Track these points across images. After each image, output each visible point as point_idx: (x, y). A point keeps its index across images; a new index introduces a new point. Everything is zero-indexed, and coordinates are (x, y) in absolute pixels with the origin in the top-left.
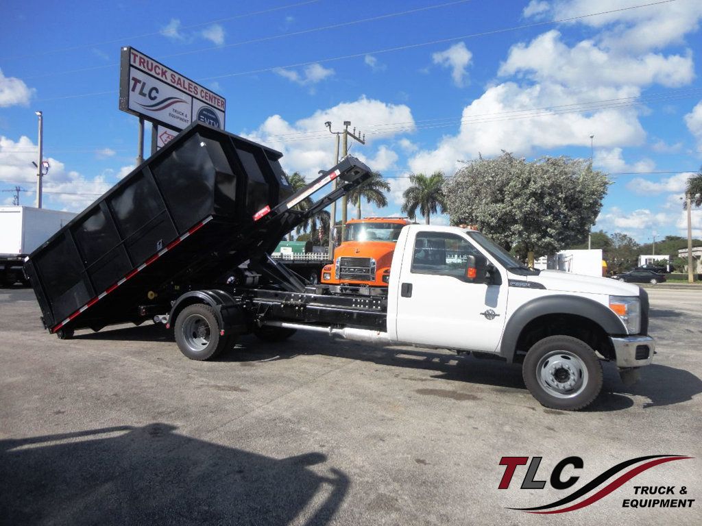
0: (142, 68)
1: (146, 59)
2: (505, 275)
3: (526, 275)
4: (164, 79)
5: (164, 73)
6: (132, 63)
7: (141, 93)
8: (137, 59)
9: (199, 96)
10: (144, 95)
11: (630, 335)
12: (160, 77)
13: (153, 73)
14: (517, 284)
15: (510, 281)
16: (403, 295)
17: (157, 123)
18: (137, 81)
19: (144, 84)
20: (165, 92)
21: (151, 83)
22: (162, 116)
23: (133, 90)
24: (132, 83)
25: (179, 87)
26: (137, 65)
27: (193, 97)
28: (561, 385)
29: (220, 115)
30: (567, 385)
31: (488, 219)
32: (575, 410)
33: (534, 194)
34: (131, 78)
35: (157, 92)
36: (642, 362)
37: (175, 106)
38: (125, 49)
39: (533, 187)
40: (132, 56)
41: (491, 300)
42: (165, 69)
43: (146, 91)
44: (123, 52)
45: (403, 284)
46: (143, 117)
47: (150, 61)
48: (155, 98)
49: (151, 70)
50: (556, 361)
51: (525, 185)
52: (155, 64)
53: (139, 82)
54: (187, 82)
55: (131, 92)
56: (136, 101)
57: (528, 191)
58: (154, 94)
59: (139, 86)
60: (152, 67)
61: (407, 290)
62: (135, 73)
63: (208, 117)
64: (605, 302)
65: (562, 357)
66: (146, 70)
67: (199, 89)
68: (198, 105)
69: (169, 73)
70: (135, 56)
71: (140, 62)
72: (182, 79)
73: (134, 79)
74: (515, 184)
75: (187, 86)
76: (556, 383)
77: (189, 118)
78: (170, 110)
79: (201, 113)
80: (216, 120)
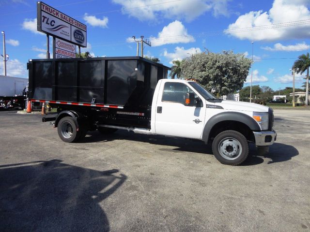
0: (47, 11)
1: (49, 7)
2: (205, 102)
3: (215, 102)
4: (57, 16)
5: (57, 14)
6: (42, 9)
7: (47, 23)
8: (45, 7)
9: (74, 24)
10: (49, 24)
11: (263, 131)
12: (55, 15)
13: (52, 14)
14: (210, 106)
15: (207, 105)
16: (158, 112)
17: (55, 37)
18: (45, 17)
19: (48, 19)
20: (58, 22)
21: (51, 18)
22: (57, 33)
23: (43, 21)
24: (43, 18)
25: (64, 20)
26: (44, 10)
27: (71, 25)
28: (230, 154)
29: (84, 33)
30: (232, 153)
31: (199, 78)
33: (218, 67)
35: (54, 22)
36: (268, 144)
37: (63, 29)
38: (39, 3)
39: (217, 64)
40: (42, 6)
41: (197, 114)
42: (58, 12)
43: (49, 22)
44: (38, 4)
45: (158, 107)
46: (48, 34)
47: (51, 8)
48: (54, 25)
49: (51, 12)
50: (227, 143)
51: (214, 64)
52: (53, 9)
54: (68, 18)
55: (42, 22)
56: (45, 26)
57: (216, 66)
58: (53, 23)
59: (46, 20)
60: (51, 11)
61: (160, 110)
62: (43, 14)
63: (79, 34)
64: (251, 115)
65: (229, 140)
66: (49, 12)
67: (74, 21)
68: (74, 29)
69: (60, 14)
70: (44, 6)
71: (46, 9)
72: (66, 16)
73: (43, 16)
74: (210, 63)
75: (68, 20)
77: (70, 34)
78: (60, 31)
79: (75, 32)
80: (82, 35)
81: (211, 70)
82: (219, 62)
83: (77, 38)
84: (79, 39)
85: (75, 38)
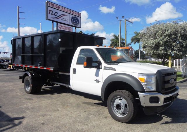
0: (52, 7)
1: (53, 4)
2: (104, 64)
3: (110, 65)
5: (59, 8)
6: (49, 5)
7: (52, 14)
9: (71, 13)
10: (53, 15)
12: (58, 9)
13: (56, 8)
17: (57, 22)
18: (50, 11)
19: (53, 11)
20: (60, 13)
21: (55, 11)
22: (59, 20)
23: (49, 13)
24: (49, 11)
25: (64, 11)
26: (50, 6)
27: (69, 14)
29: (79, 18)
32: (124, 123)
34: (48, 10)
35: (57, 13)
37: (63, 17)
38: (47, 2)
39: (166, 32)
40: (48, 4)
42: (59, 6)
43: (53, 13)
45: (74, 69)
46: (53, 21)
47: (54, 4)
48: (57, 15)
51: (163, 33)
52: (56, 5)
53: (51, 11)
55: (48, 14)
56: (50, 16)
57: (165, 34)
58: (56, 14)
59: (51, 12)
61: (74, 71)
62: (49, 8)
63: (75, 19)
65: (119, 99)
67: (71, 11)
68: (71, 16)
69: (61, 7)
70: (49, 3)
72: (65, 9)
73: (49, 10)
74: (160, 32)
75: (67, 10)
77: (68, 20)
78: (61, 18)
79: (72, 18)
81: (161, 38)
82: (168, 31)
84: (75, 22)
85: (72, 22)
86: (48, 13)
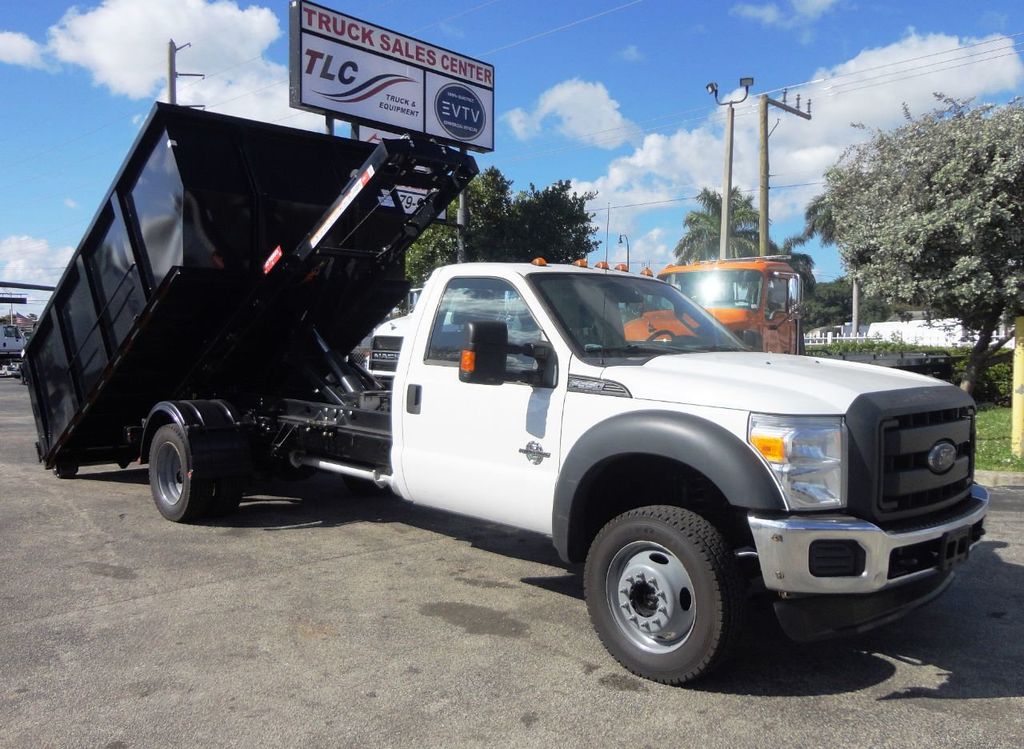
0: (324, 31)
1: (331, 15)
2: (568, 363)
3: (603, 365)
4: (367, 45)
5: (366, 36)
6: (305, 25)
7: (325, 75)
8: (315, 19)
9: (438, 67)
10: (331, 77)
12: (359, 43)
13: (346, 38)
14: (581, 384)
15: (571, 377)
16: (408, 411)
17: (357, 122)
18: (315, 55)
19: (330, 58)
20: (371, 66)
21: (341, 55)
22: (368, 109)
23: (309, 71)
24: (306, 59)
25: (397, 55)
26: (315, 28)
27: (425, 69)
29: (483, 96)
34: (304, 51)
35: (355, 68)
37: (391, 90)
38: (294, 5)
40: (305, 15)
41: (536, 422)
42: (368, 28)
43: (334, 70)
44: (291, 9)
45: (410, 386)
46: (331, 115)
47: (340, 18)
48: (352, 79)
49: (342, 33)
52: (348, 21)
53: (321, 56)
54: (413, 45)
55: (305, 75)
56: (315, 88)
58: (349, 73)
59: (320, 64)
60: (344, 29)
62: (310, 43)
63: (457, 102)
64: (738, 429)
65: (651, 558)
66: (332, 34)
67: (439, 54)
68: (437, 84)
69: (376, 35)
70: (311, 13)
71: (321, 22)
72: (403, 41)
73: (309, 52)
75: (412, 51)
76: (634, 614)
77: (419, 108)
78: (380, 96)
79: (443, 96)
80: (476, 105)
81: (963, 204)
83: (451, 118)
84: (460, 120)
85: (442, 118)
86: (305, 68)
